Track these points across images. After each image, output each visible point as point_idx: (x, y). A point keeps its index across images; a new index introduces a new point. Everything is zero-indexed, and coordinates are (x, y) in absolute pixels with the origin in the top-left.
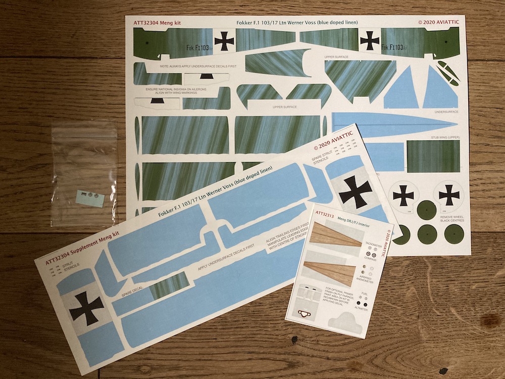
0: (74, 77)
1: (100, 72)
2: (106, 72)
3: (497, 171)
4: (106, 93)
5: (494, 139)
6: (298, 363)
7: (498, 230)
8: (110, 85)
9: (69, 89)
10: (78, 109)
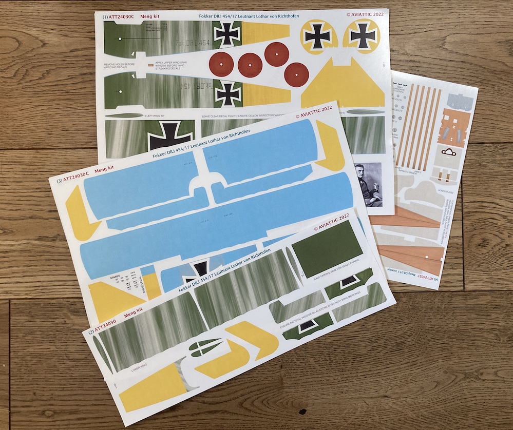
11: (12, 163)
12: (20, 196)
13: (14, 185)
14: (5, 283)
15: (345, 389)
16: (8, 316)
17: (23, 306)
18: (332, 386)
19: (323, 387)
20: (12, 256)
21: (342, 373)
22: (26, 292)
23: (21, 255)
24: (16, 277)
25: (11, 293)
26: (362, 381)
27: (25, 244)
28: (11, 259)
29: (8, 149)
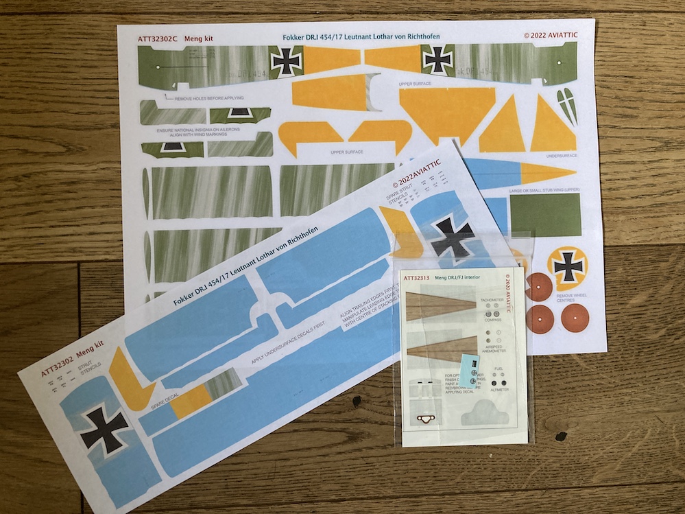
0: (32, 41)
1: (69, 33)
2: (80, 33)
3: (627, 163)
4: (79, 63)
5: (620, 119)
6: (362, 433)
7: (630, 243)
8: (85, 52)
9: (25, 58)
10: (39, 86)
11: (79, 36)
12: (95, 91)
13: (84, 72)
14: (72, 235)
15: (627, 398)
16: (77, 290)
17: (101, 273)
18: (606, 393)
19: (592, 395)
20: (82, 189)
21: (621, 373)
22: (107, 250)
23: (98, 188)
24: (90, 224)
25: (81, 252)
26: (652, 385)
27: (103, 169)
28: (82, 194)
29: (72, 13)
